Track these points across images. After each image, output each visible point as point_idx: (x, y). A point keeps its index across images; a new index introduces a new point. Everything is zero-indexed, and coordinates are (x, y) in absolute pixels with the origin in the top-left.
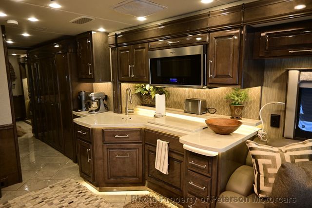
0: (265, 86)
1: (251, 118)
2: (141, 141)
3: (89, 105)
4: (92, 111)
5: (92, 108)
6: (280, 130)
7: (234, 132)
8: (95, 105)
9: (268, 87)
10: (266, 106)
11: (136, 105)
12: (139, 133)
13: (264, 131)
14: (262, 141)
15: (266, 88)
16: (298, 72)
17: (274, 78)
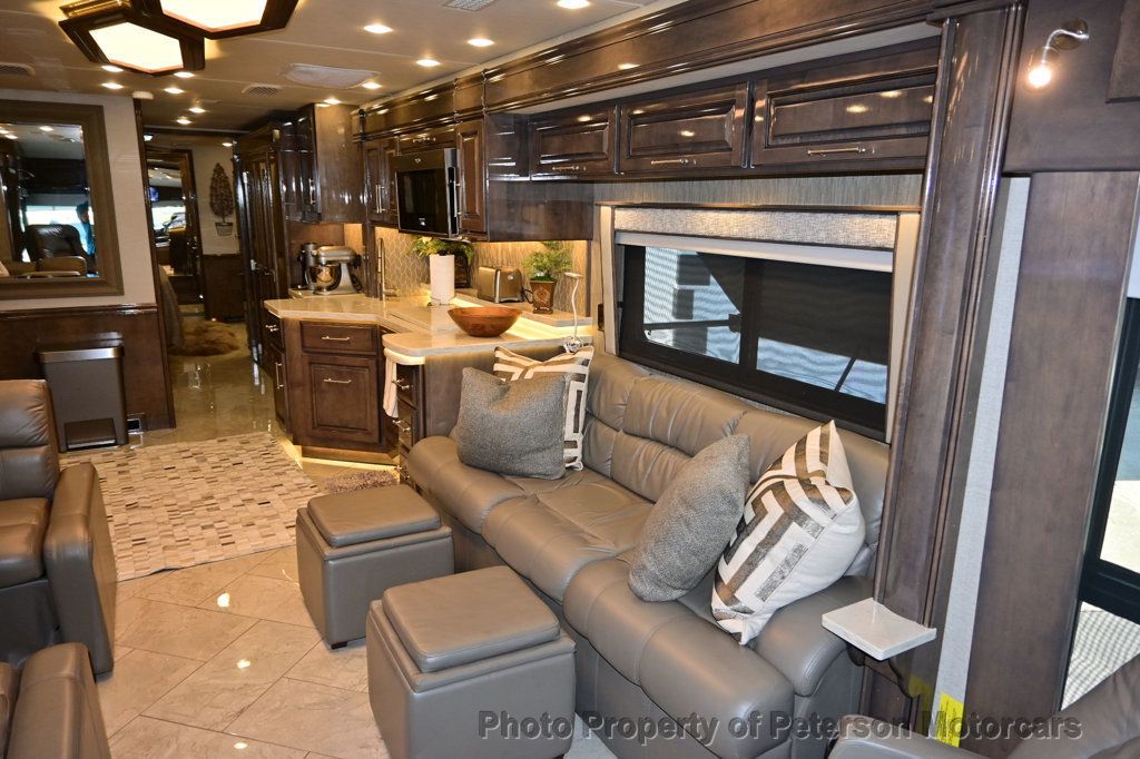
2: (375, 353)
3: (314, 275)
4: (320, 289)
5: (319, 283)
7: (508, 332)
8: (325, 275)
11: (419, 282)
12: (368, 335)
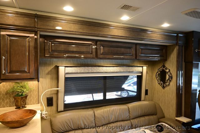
0: (41, 78)
1: (31, 104)
6: (54, 107)
9: (43, 78)
10: (46, 92)
13: (46, 112)
14: (45, 119)
15: (42, 79)
16: (64, 67)
17: (47, 71)
